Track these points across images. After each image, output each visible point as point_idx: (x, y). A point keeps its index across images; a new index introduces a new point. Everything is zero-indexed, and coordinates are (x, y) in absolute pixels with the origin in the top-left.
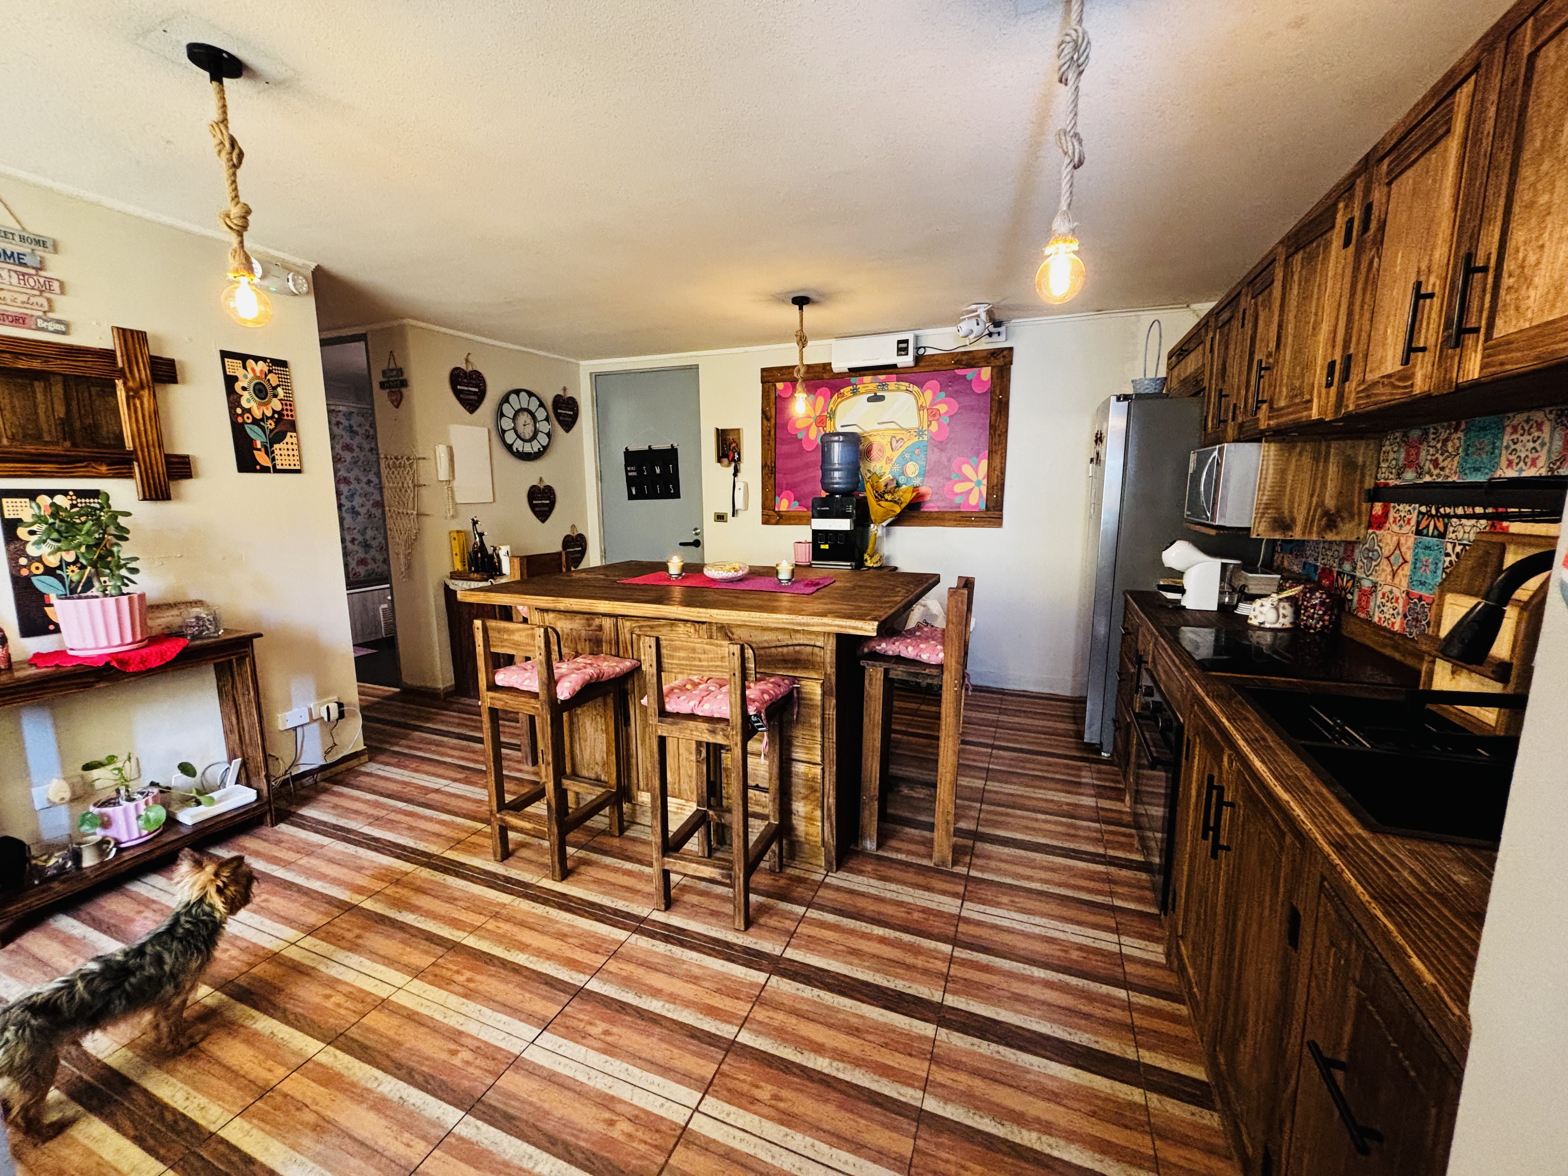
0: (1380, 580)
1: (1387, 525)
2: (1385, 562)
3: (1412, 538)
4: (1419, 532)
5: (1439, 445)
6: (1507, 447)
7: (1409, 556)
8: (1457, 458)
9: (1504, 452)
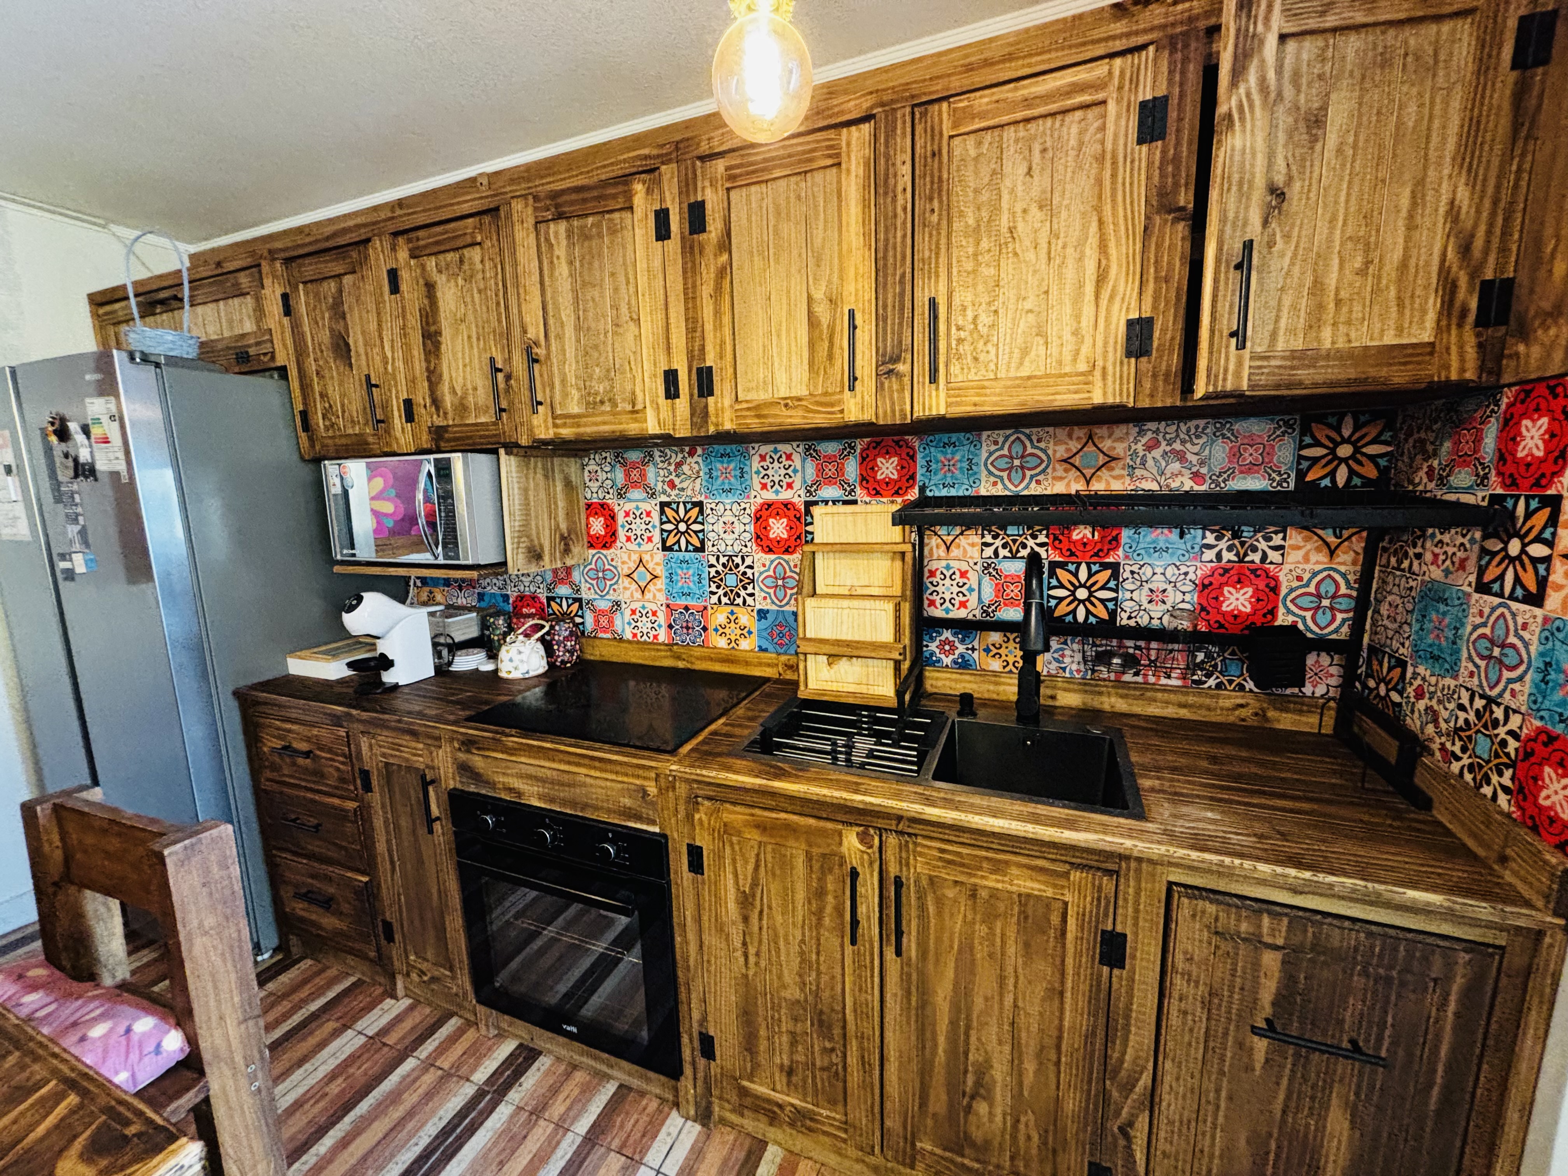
0: (624, 597)
1: (618, 544)
2: (627, 581)
3: (660, 556)
4: (665, 548)
5: (672, 468)
6: (758, 472)
7: (659, 571)
8: (698, 481)
9: (755, 476)
